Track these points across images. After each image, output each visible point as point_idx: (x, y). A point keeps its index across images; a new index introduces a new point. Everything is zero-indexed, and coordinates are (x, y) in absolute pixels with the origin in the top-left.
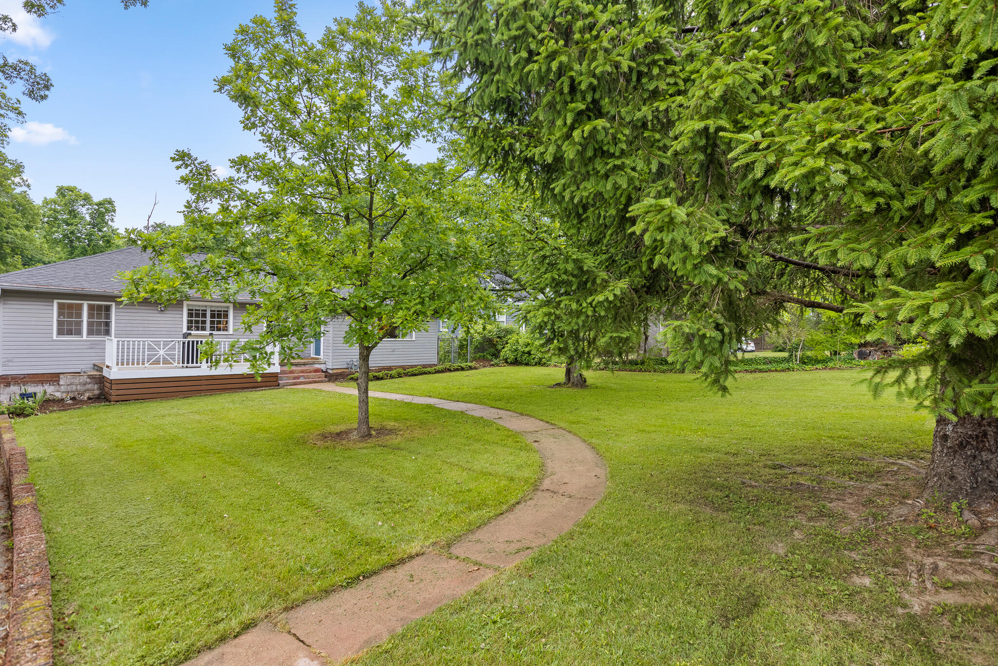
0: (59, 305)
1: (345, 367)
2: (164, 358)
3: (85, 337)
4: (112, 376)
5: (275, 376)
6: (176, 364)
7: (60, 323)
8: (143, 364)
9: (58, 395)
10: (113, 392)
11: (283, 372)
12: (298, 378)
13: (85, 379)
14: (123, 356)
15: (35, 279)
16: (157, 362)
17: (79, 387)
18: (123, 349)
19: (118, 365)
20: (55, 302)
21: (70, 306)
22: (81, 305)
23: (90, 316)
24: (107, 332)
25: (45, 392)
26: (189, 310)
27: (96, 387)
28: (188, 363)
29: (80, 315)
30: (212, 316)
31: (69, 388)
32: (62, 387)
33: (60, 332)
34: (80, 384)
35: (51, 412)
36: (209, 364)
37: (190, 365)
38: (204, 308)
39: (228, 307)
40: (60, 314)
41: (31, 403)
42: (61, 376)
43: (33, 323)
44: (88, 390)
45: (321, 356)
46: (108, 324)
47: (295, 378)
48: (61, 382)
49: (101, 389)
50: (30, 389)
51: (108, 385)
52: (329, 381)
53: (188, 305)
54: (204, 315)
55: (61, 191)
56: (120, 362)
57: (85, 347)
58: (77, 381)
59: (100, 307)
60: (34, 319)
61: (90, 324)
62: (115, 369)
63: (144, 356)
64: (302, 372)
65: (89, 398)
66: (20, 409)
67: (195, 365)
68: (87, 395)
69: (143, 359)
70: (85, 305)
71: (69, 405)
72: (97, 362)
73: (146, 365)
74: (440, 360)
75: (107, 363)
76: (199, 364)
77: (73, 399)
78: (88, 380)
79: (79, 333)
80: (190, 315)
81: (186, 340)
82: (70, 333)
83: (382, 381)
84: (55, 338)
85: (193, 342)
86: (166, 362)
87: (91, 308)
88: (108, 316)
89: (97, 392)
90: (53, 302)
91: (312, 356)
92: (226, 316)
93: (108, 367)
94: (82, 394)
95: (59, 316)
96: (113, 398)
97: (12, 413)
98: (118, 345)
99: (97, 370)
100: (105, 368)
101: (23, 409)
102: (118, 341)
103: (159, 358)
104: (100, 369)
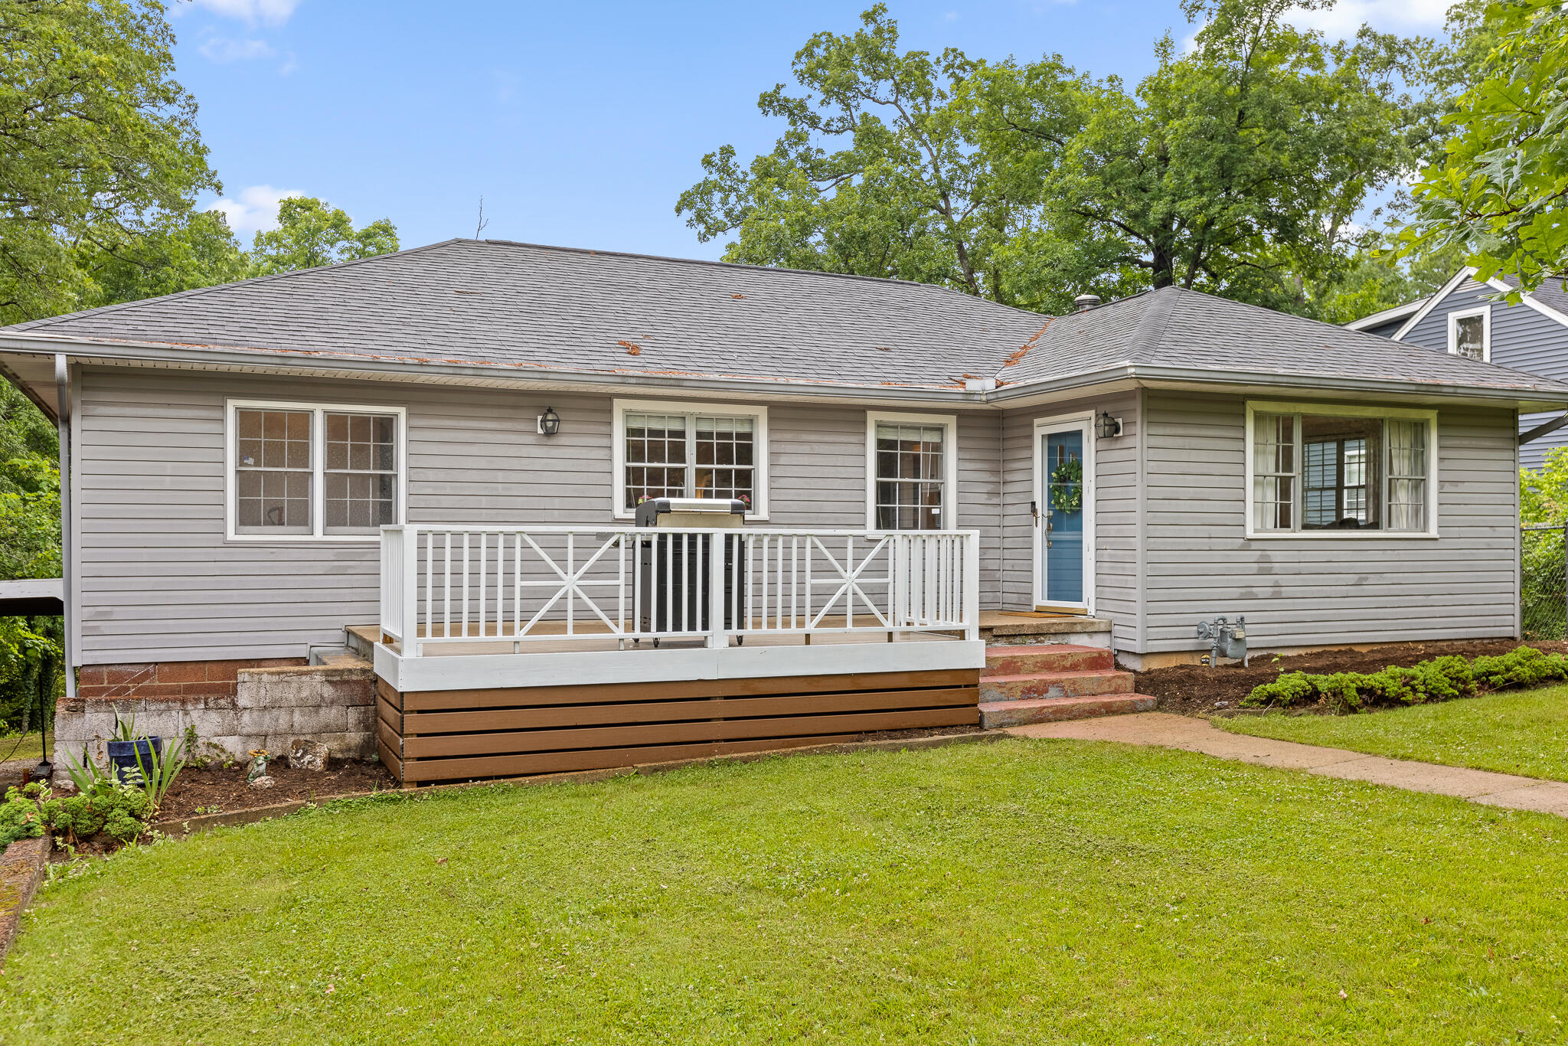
0: (243, 415)
1: (1189, 645)
2: (581, 610)
3: (318, 535)
4: (404, 683)
5: (965, 681)
6: (620, 632)
7: (246, 483)
8: (508, 630)
9: (233, 746)
10: (411, 746)
11: (994, 667)
12: (1038, 691)
13: (314, 686)
14: (438, 599)
15: (169, 325)
16: (553, 623)
17: (297, 718)
18: (439, 574)
19: (421, 632)
20: (232, 405)
21: (274, 421)
22: (306, 417)
23: (334, 456)
24: (386, 514)
25: (191, 737)
26: (631, 432)
27: (353, 716)
28: (661, 626)
29: (302, 455)
30: (704, 454)
31: (267, 722)
32: (246, 718)
33: (248, 516)
34: (302, 705)
35: (200, 825)
36: (735, 631)
37: (669, 634)
38: (676, 426)
39: (751, 421)
40: (246, 450)
41: (129, 790)
42: (243, 674)
43: (167, 482)
44: (327, 729)
45: (1088, 603)
46: (385, 486)
47: (1030, 692)
48: (243, 700)
49: (370, 725)
50: (143, 724)
51: (389, 712)
52: (1159, 707)
53: (629, 415)
54: (678, 453)
55: (289, 212)
56: (430, 624)
57: (320, 567)
58: (290, 695)
59: (361, 421)
60: (169, 468)
61: (333, 485)
62: (412, 648)
63: (509, 598)
64: (1048, 666)
65: (332, 763)
66: (94, 815)
67: (685, 634)
68: (323, 749)
69: (509, 612)
70: (319, 412)
71: (264, 795)
72: (357, 623)
73: (519, 634)
74: (1531, 621)
75: (388, 627)
76: (699, 632)
77: (278, 764)
78: (328, 691)
79: (302, 518)
80: (634, 451)
81: (652, 532)
82: (275, 517)
83: (1400, 715)
84: (231, 536)
85: (678, 538)
86: (587, 623)
87: (336, 425)
88: (386, 458)
89: (355, 738)
90: (223, 407)
91: (1040, 599)
92: (746, 454)
93: (388, 640)
94: (306, 747)
95: (241, 459)
96: (410, 770)
97: (64, 832)
98: (422, 548)
99: (357, 653)
100: (379, 645)
101: (101, 815)
102: (422, 534)
103: (560, 610)
104: (363, 649)
